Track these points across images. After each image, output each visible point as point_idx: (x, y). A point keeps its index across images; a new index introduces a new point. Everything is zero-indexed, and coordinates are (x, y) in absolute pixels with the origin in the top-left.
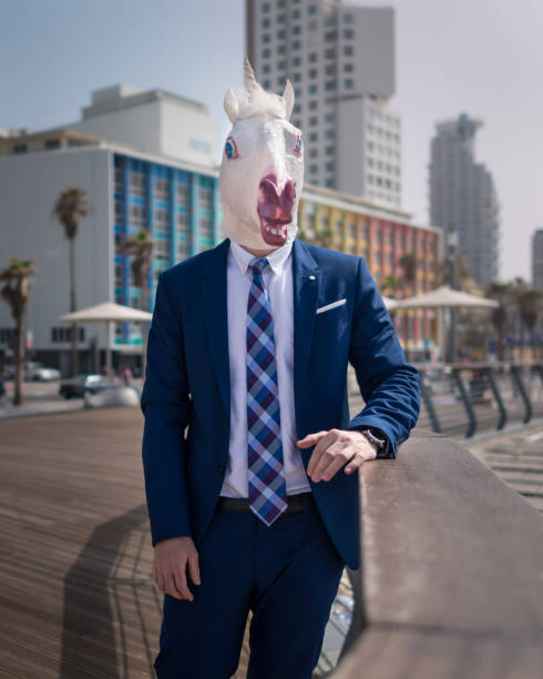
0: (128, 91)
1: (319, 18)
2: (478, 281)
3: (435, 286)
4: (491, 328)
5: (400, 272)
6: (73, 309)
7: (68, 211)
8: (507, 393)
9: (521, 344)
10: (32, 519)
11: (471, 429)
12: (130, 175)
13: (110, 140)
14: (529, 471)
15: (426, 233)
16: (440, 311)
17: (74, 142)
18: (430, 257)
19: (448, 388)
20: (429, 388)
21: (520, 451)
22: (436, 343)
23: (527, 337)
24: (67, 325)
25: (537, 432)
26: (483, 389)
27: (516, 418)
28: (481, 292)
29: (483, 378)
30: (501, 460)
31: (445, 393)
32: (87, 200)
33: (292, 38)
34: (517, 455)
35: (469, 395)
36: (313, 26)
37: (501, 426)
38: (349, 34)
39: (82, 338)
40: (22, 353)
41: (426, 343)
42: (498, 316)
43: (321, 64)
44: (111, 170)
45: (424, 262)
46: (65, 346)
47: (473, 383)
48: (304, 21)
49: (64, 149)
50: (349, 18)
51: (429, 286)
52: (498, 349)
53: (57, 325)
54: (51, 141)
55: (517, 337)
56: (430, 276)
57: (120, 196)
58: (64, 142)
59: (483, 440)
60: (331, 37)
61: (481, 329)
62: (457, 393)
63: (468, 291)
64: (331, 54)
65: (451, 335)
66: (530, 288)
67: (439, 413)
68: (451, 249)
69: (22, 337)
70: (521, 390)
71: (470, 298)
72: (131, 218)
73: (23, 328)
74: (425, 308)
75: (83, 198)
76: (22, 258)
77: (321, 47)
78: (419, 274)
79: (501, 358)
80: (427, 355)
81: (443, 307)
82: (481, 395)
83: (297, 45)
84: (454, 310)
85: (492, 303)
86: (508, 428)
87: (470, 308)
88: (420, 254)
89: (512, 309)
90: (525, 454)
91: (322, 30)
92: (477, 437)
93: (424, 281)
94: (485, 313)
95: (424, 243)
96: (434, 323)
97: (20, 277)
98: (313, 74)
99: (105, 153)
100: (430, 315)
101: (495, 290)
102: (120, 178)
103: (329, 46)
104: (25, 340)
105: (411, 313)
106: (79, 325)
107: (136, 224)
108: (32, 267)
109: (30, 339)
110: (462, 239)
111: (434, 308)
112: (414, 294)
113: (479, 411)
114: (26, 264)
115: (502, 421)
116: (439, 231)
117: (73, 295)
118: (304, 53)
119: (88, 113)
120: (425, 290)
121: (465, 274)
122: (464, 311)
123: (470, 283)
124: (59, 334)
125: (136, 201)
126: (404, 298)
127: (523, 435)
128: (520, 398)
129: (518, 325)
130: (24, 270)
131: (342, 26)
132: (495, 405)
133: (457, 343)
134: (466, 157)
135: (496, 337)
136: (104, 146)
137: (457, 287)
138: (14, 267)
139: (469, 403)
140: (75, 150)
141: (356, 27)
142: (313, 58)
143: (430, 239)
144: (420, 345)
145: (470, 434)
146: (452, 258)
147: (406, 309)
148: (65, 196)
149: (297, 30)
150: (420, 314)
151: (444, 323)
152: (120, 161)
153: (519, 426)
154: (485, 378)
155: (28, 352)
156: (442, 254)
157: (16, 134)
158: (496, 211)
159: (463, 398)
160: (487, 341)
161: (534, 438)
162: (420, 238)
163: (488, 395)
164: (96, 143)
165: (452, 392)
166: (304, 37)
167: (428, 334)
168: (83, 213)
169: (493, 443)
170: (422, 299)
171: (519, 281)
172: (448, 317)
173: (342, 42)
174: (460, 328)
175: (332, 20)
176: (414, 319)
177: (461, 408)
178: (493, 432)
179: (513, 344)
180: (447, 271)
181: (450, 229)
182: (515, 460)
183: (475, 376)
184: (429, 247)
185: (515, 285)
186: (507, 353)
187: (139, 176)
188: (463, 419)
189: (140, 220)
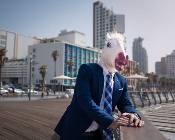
0: (68, 31)
1: (109, 17)
3: (134, 74)
4: (147, 83)
5: (126, 70)
6: (55, 76)
7: (55, 55)
8: (150, 98)
9: (153, 87)
10: (45, 124)
11: (143, 106)
12: (68, 48)
13: (64, 41)
14: (156, 116)
15: (132, 62)
16: (135, 79)
17: (56, 41)
18: (133, 67)
19: (137, 97)
20: (133, 96)
21: (154, 111)
22: (135, 86)
23: (155, 85)
24: (54, 80)
25: (158, 107)
26: (145, 97)
27: (153, 104)
28: (144, 75)
29: (145, 94)
30: (150, 113)
31: (136, 98)
32: (59, 53)
33: (103, 21)
34: (153, 112)
35: (142, 98)
36: (107, 18)
37: (149, 106)
38: (115, 20)
39: (57, 82)
40: (44, 85)
41: (132, 86)
42: (148, 81)
43: (109, 26)
44: (64, 47)
45: (131, 68)
46: (53, 84)
47: (143, 96)
48: (105, 17)
49: (54, 42)
50: (115, 17)
51: (133, 74)
52: (149, 88)
53: (52, 79)
54: (52, 41)
55: (153, 85)
56: (133, 71)
57: (66, 52)
58: (54, 41)
59: (145, 109)
60: (111, 20)
61: (144, 83)
62: (139, 98)
63: (141, 75)
64: (111, 24)
65: (138, 84)
66: (155, 75)
67: (136, 102)
68: (137, 66)
69: (44, 82)
70: (154, 97)
71: (142, 77)
72: (68, 57)
73: (44, 80)
74: (132, 78)
75: (58, 53)
76: (45, 65)
77: (109, 23)
78: (131, 71)
79: (149, 90)
80: (132, 88)
81: (136, 78)
82: (145, 98)
83: (104, 22)
84: (138, 79)
85: (147, 78)
86: (151, 106)
87: (142, 79)
88: (131, 67)
89: (151, 79)
90: (155, 112)
91: (109, 19)
92: (144, 108)
93: (132, 72)
94: (145, 80)
95: (131, 64)
96: (134, 81)
97: (44, 69)
98: (107, 28)
99: (63, 43)
100: (133, 80)
101: (147, 75)
102: (66, 49)
103: (111, 22)
104: (45, 83)
105: (129, 79)
106: (56, 80)
107: (69, 58)
108: (47, 67)
109: (46, 82)
110: (140, 64)
111: (134, 78)
112: (129, 75)
113: (145, 102)
114: (46, 66)
116: (135, 62)
117: (55, 73)
118: (105, 24)
119: (60, 35)
120: (132, 75)
121: (140, 71)
122: (141, 79)
123: (142, 73)
124: (52, 81)
125: (69, 53)
126: (127, 76)
127: (154, 108)
128: (153, 99)
129: (152, 83)
130: (45, 67)
131: (114, 18)
132: (148, 100)
133: (139, 86)
134: (140, 46)
135: (148, 85)
136: (63, 42)
137: (139, 74)
138: (43, 67)
140: (57, 42)
141: (116, 19)
142: (107, 25)
143: (133, 63)
144: (131, 86)
145: (142, 107)
146: (138, 68)
147: (128, 78)
148: (54, 52)
149: (104, 19)
150: (131, 79)
151: (136, 82)
152: (66, 45)
153: (153, 105)
154: (146, 95)
155: (45, 85)
156: (135, 67)
157: (45, 39)
158: (147, 58)
159: (141, 99)
160: (146, 86)
161: (157, 108)
162: (131, 63)
163: (146, 98)
164: (61, 41)
165: (138, 97)
166: (106, 20)
167: (133, 84)
168: (58, 56)
169: (148, 109)
170: (131, 76)
171: (153, 73)
172: (137, 80)
173: (114, 22)
174: (140, 83)
175: (112, 17)
176: (130, 80)
177: (141, 101)
178: (148, 107)
179: (151, 87)
180: (137, 70)
181: (137, 61)
182: (153, 113)
183: (143, 94)
184: (133, 65)
185: (152, 74)
187: (70, 48)
188: (141, 103)
189: (70, 57)
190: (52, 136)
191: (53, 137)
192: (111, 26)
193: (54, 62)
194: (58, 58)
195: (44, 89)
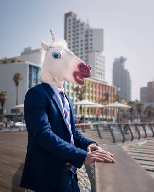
0: (33, 48)
1: (84, 31)
2: (126, 100)
3: (114, 102)
4: (129, 113)
5: (104, 97)
6: (17, 105)
7: (17, 79)
8: (133, 130)
9: (137, 118)
11: (124, 141)
12: (33, 70)
13: (28, 61)
14: (140, 153)
15: (111, 87)
16: (115, 108)
17: (18, 61)
18: (113, 94)
19: (117, 129)
20: (112, 129)
21: (137, 147)
22: (114, 117)
23: (139, 116)
24: (16, 109)
25: (142, 142)
26: (127, 130)
27: (136, 138)
28: (126, 104)
29: (127, 127)
30: (132, 149)
31: (116, 131)
32: (22, 76)
33: (76, 36)
34: (136, 148)
35: (123, 131)
36: (82, 33)
37: (132, 140)
38: (91, 35)
39: (19, 112)
40: (3, 115)
41: (111, 117)
42: (131, 110)
43: (84, 43)
44: (28, 69)
45: (111, 95)
46: (14, 114)
47: (124, 128)
48: (80, 32)
49: (16, 63)
50: (91, 31)
51: (112, 101)
52: (131, 119)
53: (13, 108)
54: (13, 61)
55: (136, 116)
56: (113, 99)
57: (30, 75)
58: (16, 61)
59: (127, 144)
60: (87, 36)
61: (126, 113)
62: (120, 131)
63: (123, 103)
64: (86, 40)
65: (118, 115)
66: (140, 103)
67: (115, 136)
68: (118, 92)
69: (3, 111)
70: (137, 130)
71: (123, 105)
72: (33, 81)
73: (4, 109)
74: (111, 107)
75: (20, 76)
76: (4, 91)
77: (84, 38)
78: (110, 98)
79: (132, 121)
80: (112, 120)
81: (116, 107)
82: (126, 132)
83: (78, 38)
84: (119, 108)
85: (130, 107)
86: (134, 141)
87: (123, 108)
88: (110, 93)
89: (135, 108)
90: (139, 148)
91: (84, 34)
92: (125, 143)
93: (111, 100)
94: (127, 109)
95: (111, 90)
96: (113, 111)
97: (3, 95)
98: (82, 45)
99: (27, 64)
100: (113, 109)
101: (130, 103)
102: (30, 71)
103: (86, 38)
104: (4, 112)
105: (107, 109)
106: (18, 109)
108: (7, 93)
109: (5, 112)
110: (121, 89)
111: (114, 107)
112: (108, 104)
113: (126, 136)
114: (5, 92)
115: (132, 139)
116: (115, 87)
117: (17, 101)
118: (79, 40)
119: (23, 54)
120: (111, 103)
121: (122, 98)
122: (122, 109)
123: (124, 101)
124: (13, 111)
125: (35, 77)
126: (105, 104)
127: (138, 143)
128: (137, 133)
129: (136, 113)
130: (5, 94)
131: (90, 33)
132: (130, 134)
133: (120, 116)
134: (122, 68)
135: (130, 116)
136: (26, 62)
137: (120, 102)
138: (2, 93)
139: (123, 133)
140: (19, 63)
141: (93, 33)
142: (82, 41)
143: (112, 89)
144: (110, 117)
145: (123, 142)
146: (119, 94)
147: (106, 107)
148: (16, 75)
149: (78, 34)
150: (110, 109)
151: (116, 111)
152: (30, 66)
153: (137, 140)
154: (128, 127)
155: (4, 115)
156: (116, 93)
157: (4, 59)
158: (130, 82)
159: (121, 132)
160: (128, 117)
161: (141, 144)
162: (110, 88)
163: (128, 131)
164: (25, 61)
165: (118, 130)
166: (80, 36)
167: (112, 114)
168: (21, 79)
169: (130, 145)
170: (110, 105)
171: (137, 101)
172: (117, 110)
173: (90, 37)
174: (121, 113)
175: (87, 32)
176: (108, 110)
177: (121, 135)
178: (130, 142)
179: (135, 118)
180: (117, 98)
181: (118, 87)
182: (136, 150)
183: (125, 126)
184: (112, 91)
185: (136, 102)
186: (133, 120)
187: (36, 70)
188: (121, 138)
189: (35, 82)
190: (13, 175)
191: (14, 177)
192: (86, 46)
193: (16, 87)
194: (20, 82)
195: (4, 119)
